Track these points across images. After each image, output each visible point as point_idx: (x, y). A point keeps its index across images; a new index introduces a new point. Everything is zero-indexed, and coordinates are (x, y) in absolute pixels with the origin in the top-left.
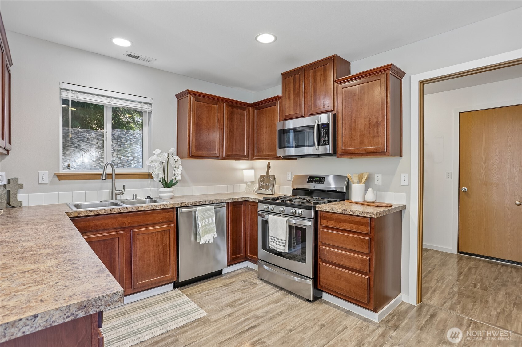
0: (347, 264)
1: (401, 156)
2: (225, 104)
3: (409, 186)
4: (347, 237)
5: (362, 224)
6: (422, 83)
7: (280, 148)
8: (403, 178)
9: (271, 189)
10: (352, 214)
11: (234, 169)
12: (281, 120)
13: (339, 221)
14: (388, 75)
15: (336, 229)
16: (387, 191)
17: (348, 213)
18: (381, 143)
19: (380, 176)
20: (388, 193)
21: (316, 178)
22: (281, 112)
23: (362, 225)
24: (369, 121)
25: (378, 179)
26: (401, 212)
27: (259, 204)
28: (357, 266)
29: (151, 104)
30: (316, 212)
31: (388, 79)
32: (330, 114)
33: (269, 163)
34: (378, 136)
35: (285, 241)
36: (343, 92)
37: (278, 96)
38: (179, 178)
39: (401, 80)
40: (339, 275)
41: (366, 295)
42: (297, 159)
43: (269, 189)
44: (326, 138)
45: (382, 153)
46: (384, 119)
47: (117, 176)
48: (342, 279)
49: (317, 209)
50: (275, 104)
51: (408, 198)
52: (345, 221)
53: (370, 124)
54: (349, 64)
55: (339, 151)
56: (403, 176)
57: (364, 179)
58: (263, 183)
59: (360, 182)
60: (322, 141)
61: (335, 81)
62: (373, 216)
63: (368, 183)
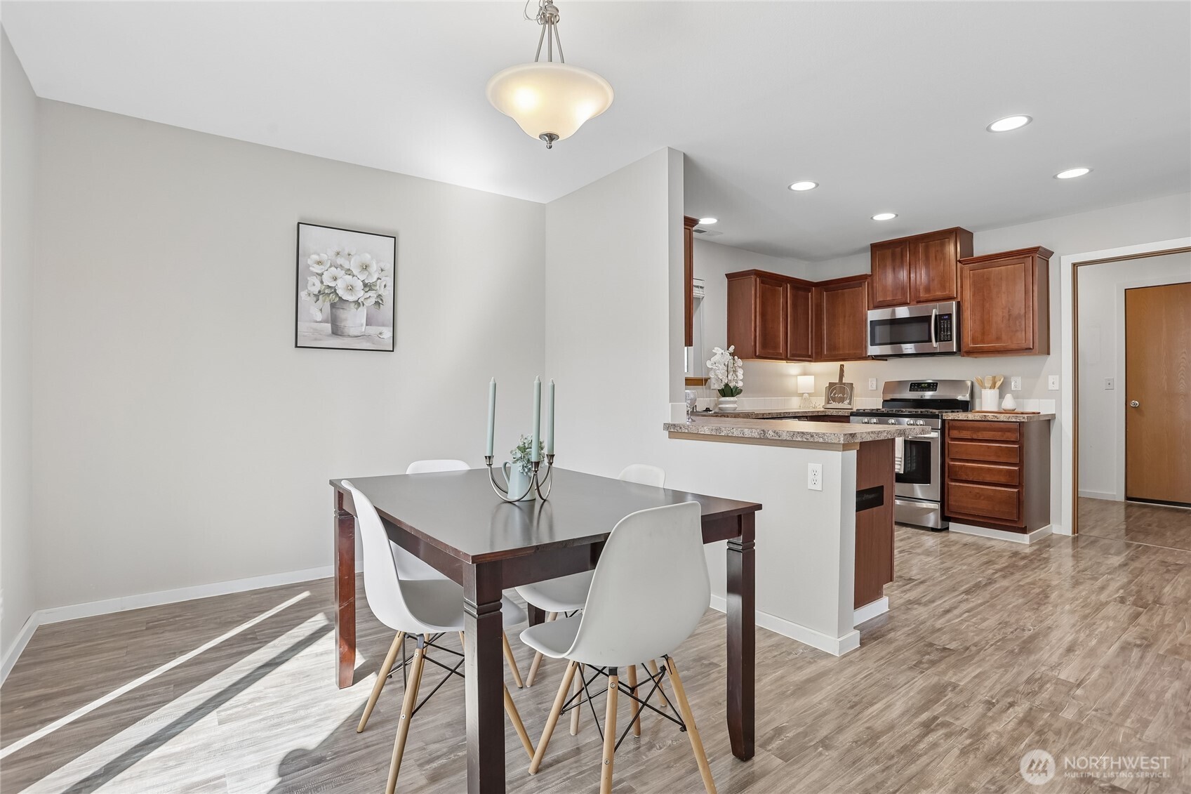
0: (988, 479)
1: (1049, 354)
2: (789, 285)
3: (1060, 390)
4: (989, 447)
5: (1009, 430)
6: (1075, 266)
7: (872, 344)
8: (1050, 381)
9: (848, 401)
10: (996, 420)
11: (783, 376)
12: (871, 306)
13: (978, 430)
14: (1034, 259)
15: (972, 440)
16: (1030, 398)
17: (989, 419)
18: (1025, 337)
19: (1019, 380)
20: (1031, 400)
21: (923, 385)
22: (870, 296)
23: (1009, 432)
24: (1009, 312)
25: (1016, 383)
26: (1049, 421)
27: (851, 417)
28: (1003, 480)
29: (702, 287)
30: (943, 421)
31: (1034, 263)
32: (954, 302)
33: (842, 366)
34: (1022, 331)
35: (901, 458)
36: (971, 275)
37: (866, 275)
38: (740, 384)
39: (1048, 261)
40: (978, 493)
41: (1015, 511)
42: (886, 360)
43: (845, 402)
44: (947, 332)
45: (1027, 350)
46: (1029, 310)
47: (688, 381)
48: (982, 498)
49: (944, 418)
50: (860, 285)
51: (1059, 405)
52: (985, 429)
53: (1010, 315)
54: (972, 234)
55: (964, 349)
56: (1051, 379)
57: (998, 384)
58: (835, 394)
59: (993, 386)
60: (943, 335)
61: (960, 261)
62: (1024, 420)
63: (1003, 390)
